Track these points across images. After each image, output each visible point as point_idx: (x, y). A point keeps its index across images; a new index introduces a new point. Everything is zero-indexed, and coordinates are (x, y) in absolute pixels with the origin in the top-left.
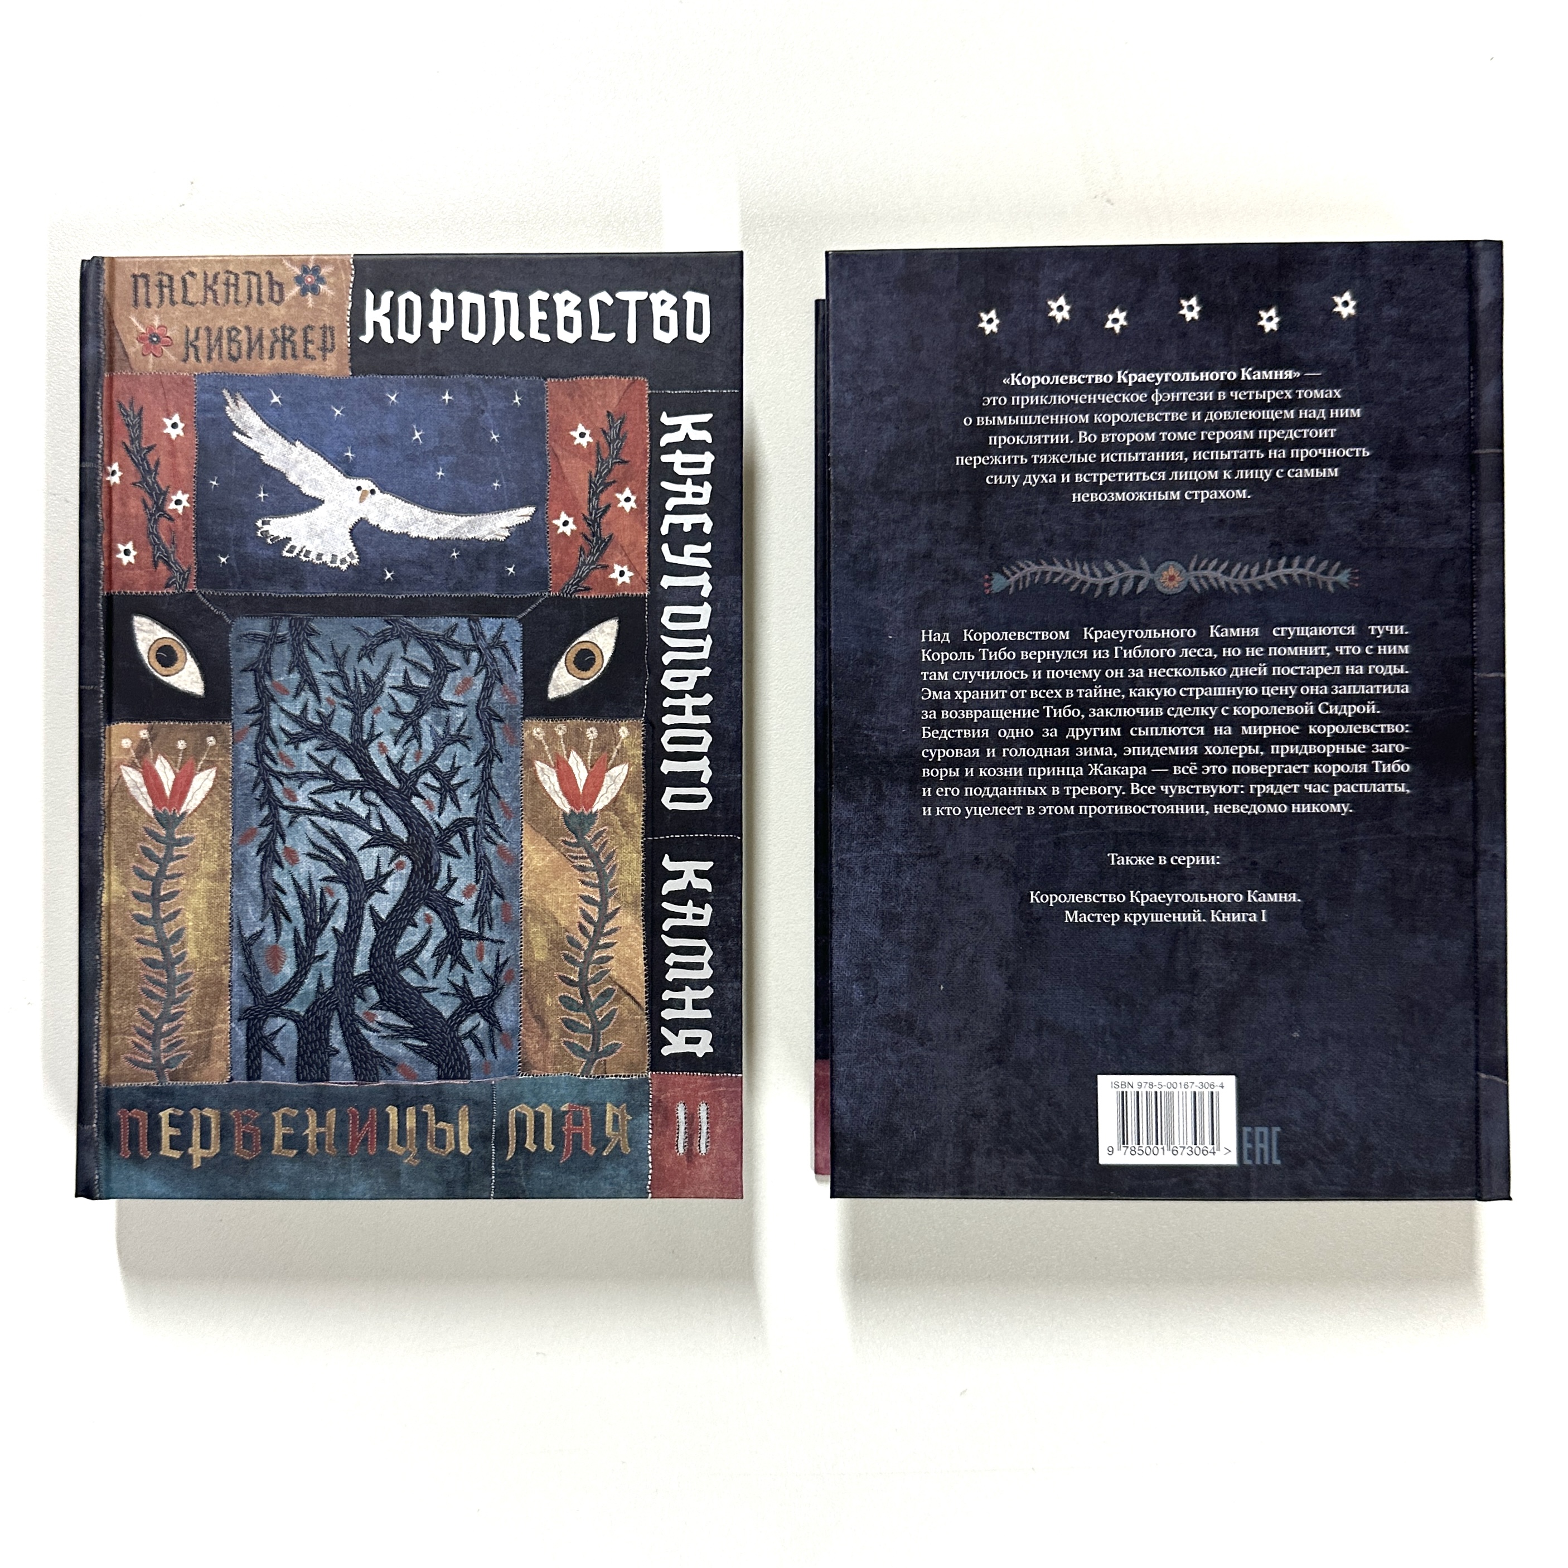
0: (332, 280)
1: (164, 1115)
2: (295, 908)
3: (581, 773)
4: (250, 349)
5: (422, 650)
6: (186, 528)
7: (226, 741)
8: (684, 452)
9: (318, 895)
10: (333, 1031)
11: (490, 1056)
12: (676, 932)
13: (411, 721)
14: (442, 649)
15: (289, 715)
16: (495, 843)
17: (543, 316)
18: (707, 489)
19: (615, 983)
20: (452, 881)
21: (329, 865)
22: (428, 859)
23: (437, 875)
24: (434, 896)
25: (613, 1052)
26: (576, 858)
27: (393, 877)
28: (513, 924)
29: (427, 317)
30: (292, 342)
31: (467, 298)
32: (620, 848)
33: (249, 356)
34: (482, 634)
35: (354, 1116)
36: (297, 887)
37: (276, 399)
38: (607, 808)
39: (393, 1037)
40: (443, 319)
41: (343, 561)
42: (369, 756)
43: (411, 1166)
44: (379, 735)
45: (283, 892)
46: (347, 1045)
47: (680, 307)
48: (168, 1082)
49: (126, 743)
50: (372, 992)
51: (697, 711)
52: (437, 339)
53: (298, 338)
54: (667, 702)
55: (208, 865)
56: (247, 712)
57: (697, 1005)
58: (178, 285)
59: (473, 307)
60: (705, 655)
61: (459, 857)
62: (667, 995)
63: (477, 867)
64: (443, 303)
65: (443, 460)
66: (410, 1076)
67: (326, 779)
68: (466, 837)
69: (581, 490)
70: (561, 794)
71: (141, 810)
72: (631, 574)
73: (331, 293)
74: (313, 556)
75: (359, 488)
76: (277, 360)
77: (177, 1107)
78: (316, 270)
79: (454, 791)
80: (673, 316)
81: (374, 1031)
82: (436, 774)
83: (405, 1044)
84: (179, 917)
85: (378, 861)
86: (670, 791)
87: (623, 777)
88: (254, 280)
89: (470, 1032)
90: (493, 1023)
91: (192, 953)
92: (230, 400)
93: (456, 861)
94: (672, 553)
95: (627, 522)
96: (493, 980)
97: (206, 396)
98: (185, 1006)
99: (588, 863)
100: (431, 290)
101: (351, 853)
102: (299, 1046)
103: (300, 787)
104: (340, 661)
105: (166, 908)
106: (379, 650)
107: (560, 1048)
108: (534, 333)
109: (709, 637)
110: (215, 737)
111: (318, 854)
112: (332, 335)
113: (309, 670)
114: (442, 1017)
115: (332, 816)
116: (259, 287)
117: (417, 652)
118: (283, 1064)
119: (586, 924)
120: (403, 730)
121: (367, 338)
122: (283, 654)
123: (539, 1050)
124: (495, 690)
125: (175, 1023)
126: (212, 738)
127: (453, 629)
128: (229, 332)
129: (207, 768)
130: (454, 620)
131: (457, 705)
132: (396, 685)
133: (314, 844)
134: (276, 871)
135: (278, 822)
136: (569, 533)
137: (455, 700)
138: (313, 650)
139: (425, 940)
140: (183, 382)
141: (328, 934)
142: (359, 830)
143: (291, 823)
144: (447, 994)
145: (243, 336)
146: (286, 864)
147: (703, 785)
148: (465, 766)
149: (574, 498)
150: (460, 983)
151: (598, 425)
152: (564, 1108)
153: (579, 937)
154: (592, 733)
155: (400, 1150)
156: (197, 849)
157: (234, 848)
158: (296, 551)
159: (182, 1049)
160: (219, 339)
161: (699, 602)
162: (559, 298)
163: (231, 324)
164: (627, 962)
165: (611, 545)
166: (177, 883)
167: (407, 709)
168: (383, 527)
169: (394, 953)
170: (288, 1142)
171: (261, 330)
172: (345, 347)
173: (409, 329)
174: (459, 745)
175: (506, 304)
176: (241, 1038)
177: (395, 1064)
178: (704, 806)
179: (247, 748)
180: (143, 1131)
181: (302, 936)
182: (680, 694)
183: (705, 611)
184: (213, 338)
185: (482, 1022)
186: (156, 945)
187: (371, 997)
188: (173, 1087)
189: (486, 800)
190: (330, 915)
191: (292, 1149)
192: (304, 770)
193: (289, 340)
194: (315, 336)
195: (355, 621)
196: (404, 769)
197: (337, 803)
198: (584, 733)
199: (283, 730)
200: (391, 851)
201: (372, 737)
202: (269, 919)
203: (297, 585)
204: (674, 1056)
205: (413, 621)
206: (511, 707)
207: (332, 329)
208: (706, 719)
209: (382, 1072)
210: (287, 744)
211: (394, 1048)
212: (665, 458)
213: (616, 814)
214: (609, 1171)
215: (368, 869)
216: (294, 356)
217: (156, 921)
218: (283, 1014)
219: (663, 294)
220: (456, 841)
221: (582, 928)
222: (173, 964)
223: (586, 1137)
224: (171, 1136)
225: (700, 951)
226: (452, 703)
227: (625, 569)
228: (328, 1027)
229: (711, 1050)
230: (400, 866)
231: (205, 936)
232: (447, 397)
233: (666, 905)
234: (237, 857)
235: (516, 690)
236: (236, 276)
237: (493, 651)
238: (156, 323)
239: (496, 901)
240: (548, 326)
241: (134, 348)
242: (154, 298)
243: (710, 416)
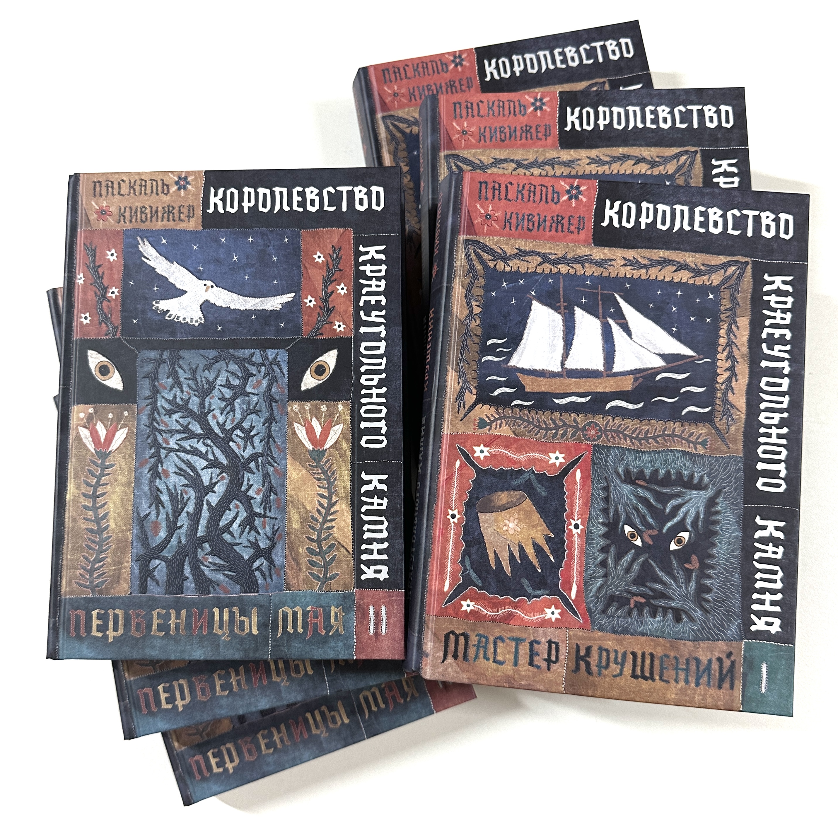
0: (194, 183)
1: (94, 613)
2: (167, 501)
3: (318, 429)
4: (152, 217)
5: (236, 366)
6: (117, 306)
7: (133, 414)
8: (371, 265)
9: (180, 494)
10: (185, 567)
11: (269, 580)
12: (368, 513)
13: (230, 402)
14: (247, 365)
15: (166, 400)
16: (273, 466)
17: (300, 199)
18: (383, 283)
19: (336, 540)
20: (250, 486)
21: (186, 478)
22: (237, 474)
23: (242, 483)
24: (240, 494)
25: (335, 578)
26: (315, 473)
27: (219, 484)
28: (282, 509)
29: (241, 200)
30: (173, 213)
31: (261, 191)
32: (339, 468)
33: (151, 221)
34: (267, 357)
35: (196, 613)
36: (169, 490)
37: (164, 241)
38: (331, 447)
39: (217, 570)
40: (249, 201)
41: (196, 321)
42: (208, 421)
43: (226, 641)
44: (214, 410)
45: (162, 493)
46: (193, 575)
47: (369, 194)
48: (97, 595)
49: (82, 415)
50: (206, 546)
51: (379, 396)
52: (246, 211)
53: (176, 211)
54: (363, 392)
55: (122, 479)
56: (145, 399)
57: (380, 552)
58: (116, 186)
59: (265, 195)
60: (383, 367)
61: (254, 473)
62: (364, 547)
63: (263, 479)
64: (249, 193)
65: (248, 270)
66: (226, 592)
67: (185, 433)
68: (257, 462)
69: (319, 284)
70: (307, 440)
71: (88, 450)
72: (344, 326)
73: (193, 189)
74: (181, 319)
75: (205, 285)
76: (165, 222)
77: (101, 609)
78: (186, 178)
79: (252, 438)
80: (365, 198)
81: (207, 567)
82: (243, 430)
83: (224, 574)
84: (106, 506)
85: (211, 476)
86: (365, 438)
87: (340, 431)
88: (154, 183)
89: (259, 567)
90: (271, 562)
91: (112, 525)
92: (141, 242)
93: (252, 475)
94: (365, 315)
95: (342, 300)
96: (271, 539)
97: (130, 240)
98: (108, 554)
99: (322, 476)
100: (243, 187)
101: (197, 472)
102: (168, 575)
103: (171, 437)
104: (194, 372)
105: (100, 501)
106: (214, 366)
107: (307, 576)
108: (295, 207)
109: (385, 358)
110: (128, 412)
111: (180, 473)
112: (193, 210)
113: (178, 377)
114: (244, 559)
115: (187, 452)
116: (157, 186)
117: (233, 367)
118: (159, 585)
119: (320, 508)
120: (226, 407)
121: (211, 211)
122: (164, 369)
123: (295, 577)
124: (274, 386)
125: (102, 563)
126: (126, 412)
127: (252, 355)
128: (141, 208)
129: (124, 428)
130: (253, 351)
131: (254, 394)
132: (222, 384)
133: (178, 467)
134: (158, 481)
135: (160, 456)
136: (312, 306)
137: (253, 391)
139: (235, 518)
140: (117, 233)
141: (184, 514)
142: (201, 460)
143: (166, 457)
144: (246, 547)
145: (148, 211)
146: (163, 478)
147: (382, 435)
148: (257, 426)
149: (315, 288)
150: (253, 541)
151: (327, 252)
152: (308, 609)
153: (317, 515)
154: (324, 408)
155: (220, 632)
156: (117, 470)
157: (136, 470)
158: (172, 317)
159: (105, 577)
160: (136, 212)
161: (380, 340)
162: (308, 190)
163: (142, 205)
164: (343, 529)
165: (334, 312)
166: (106, 488)
167: (227, 396)
168: (217, 304)
169: (219, 525)
170: (160, 628)
171: (157, 208)
172: (199, 216)
173: (232, 206)
174: (254, 415)
175: (281, 193)
176: (137, 571)
177: (218, 585)
178: (383, 445)
179: (144, 417)
180: (83, 622)
181: (170, 516)
182: (370, 387)
183: (383, 345)
184: (133, 211)
185: (265, 562)
186: (93, 521)
187: (206, 549)
188: (99, 598)
189: (268, 443)
190: (185, 504)
191: (162, 631)
192: (173, 428)
193: (171, 212)
194: (185, 210)
195: (201, 351)
196: (226, 427)
197: (190, 445)
198: (320, 408)
199: (163, 408)
200: (218, 471)
201: (210, 411)
202: (153, 507)
203: (173, 334)
204: (368, 580)
205: (232, 351)
206: (282, 395)
207: (193, 207)
208: (383, 400)
209: (211, 590)
210: (165, 415)
211: (218, 576)
212: (361, 268)
213: (336, 450)
214: (332, 644)
215: (206, 481)
216: (174, 220)
217: (95, 509)
218: (159, 558)
219: (360, 187)
220: (252, 465)
221: (318, 511)
222: (102, 531)
223: (321, 625)
224: (97, 625)
225: (382, 523)
226: (251, 393)
227: (341, 324)
228: (183, 565)
229: (387, 576)
230: (223, 478)
231: (119, 516)
232: (251, 239)
233: (363, 498)
234: (137, 474)
235: (284, 386)
236: (146, 181)
237: (273, 366)
238: (105, 205)
239: (273, 497)
240: (302, 204)
241: (93, 217)
242: (104, 193)
243: (384, 247)
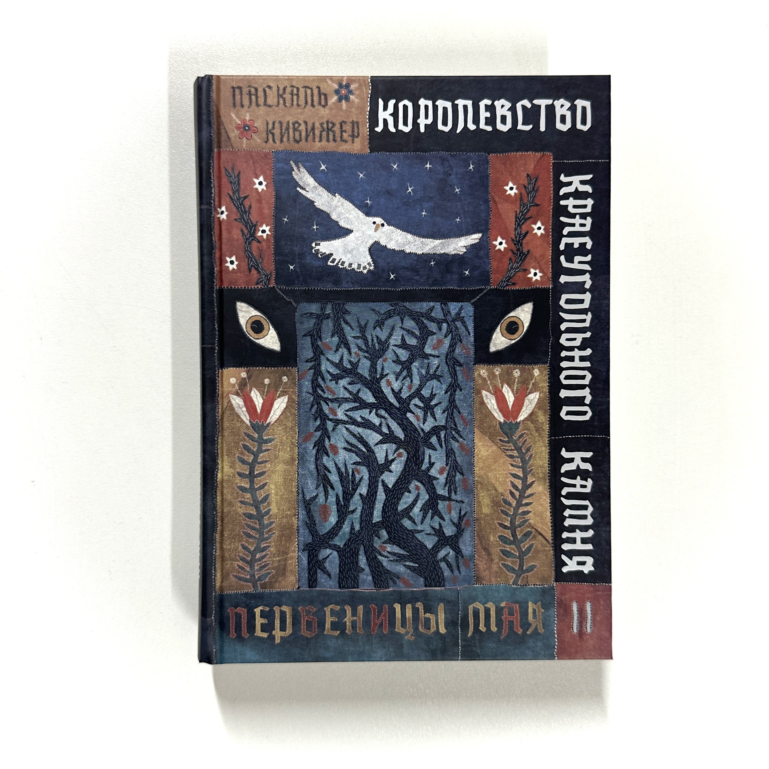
0: (357, 92)
1: (257, 611)
2: (337, 481)
3: (510, 398)
4: (307, 136)
5: (413, 322)
6: (269, 247)
7: (294, 379)
8: (575, 199)
9: (351, 473)
10: (360, 557)
11: (456, 572)
12: (569, 496)
13: (406, 366)
14: (425, 321)
15: (332, 362)
16: (458, 441)
17: (488, 115)
18: (589, 221)
19: (533, 528)
20: (431, 465)
21: (357, 455)
22: (417, 451)
23: (423, 461)
24: (420, 474)
25: (532, 570)
26: (507, 450)
27: (395, 462)
28: (470, 491)
29: (416, 116)
30: (333, 131)
31: (441, 103)
32: (534, 444)
33: (307, 140)
34: (449, 312)
35: (374, 610)
36: (338, 469)
37: (323, 167)
38: (526, 419)
39: (397, 560)
40: (427, 117)
41: (365, 268)
42: (381, 388)
43: (409, 641)
44: (386, 375)
45: (329, 472)
46: (369, 566)
47: (573, 109)
48: (260, 590)
49: (233, 380)
50: (384, 533)
51: (582, 359)
52: (422, 130)
53: (337, 128)
54: (564, 354)
55: (284, 455)
56: (307, 361)
57: (584, 541)
58: (260, 94)
59: (445, 109)
60: (587, 324)
61: (436, 450)
62: (565, 535)
63: (447, 456)
64: (426, 107)
65: (426, 205)
66: (407, 584)
67: (355, 402)
68: (440, 437)
69: (511, 223)
70: (498, 410)
71: (242, 421)
72: (541, 274)
73: (357, 100)
74: (346, 265)
75: (374, 223)
76: (324, 143)
77: (265, 605)
78: (347, 86)
79: (433, 409)
80: (568, 115)
81: (386, 557)
82: (422, 398)
83: (405, 565)
84: (266, 487)
85: (387, 452)
86: (565, 409)
87: (536, 400)
88: (309, 92)
89: (444, 557)
90: (458, 551)
91: (274, 509)
92: (295, 168)
93: (434, 452)
94: (567, 261)
95: (538, 242)
96: (458, 526)
97: (281, 165)
98: (270, 542)
99: (515, 453)
100: (418, 99)
101: (370, 448)
102: (340, 566)
103: (339, 407)
104: (363, 329)
105: (258, 482)
106: (386, 322)
107: (500, 567)
108: (482, 125)
109: (589, 313)
110: (288, 377)
111: (350, 448)
112: (358, 127)
113: (344, 335)
114: (427, 548)
115: (358, 425)
116: (312, 96)
117: (410, 324)
118: (330, 578)
119: (514, 491)
120: (401, 371)
121: (379, 129)
122: (328, 325)
123: (487, 569)
124: (458, 346)
125: (264, 553)
126: (285, 377)
127: (432, 309)
128: (294, 125)
129: (283, 396)
130: (432, 304)
131: (434, 356)
132: (397, 344)
133: (348, 442)
134: (325, 458)
135: (326, 429)
136: (502, 249)
137: (433, 353)
138: (347, 323)
139: (415, 501)
140: (265, 156)
141: (356, 497)
142: (375, 434)
143: (334, 429)
144: (429, 534)
145: (302, 127)
146: (331, 455)
147: (586, 405)
148: (439, 394)
149: (506, 228)
150: (437, 527)
151: (521, 182)
152: (503, 605)
153: (510, 499)
154: (517, 373)
155: (402, 631)
156: (277, 445)
157: (299, 446)
158: (336, 262)
159: (269, 569)
160: (288, 129)
161: (583, 291)
162: (498, 104)
163: (295, 120)
164: (540, 515)
165: (529, 257)
166: (265, 467)
167: (403, 358)
168: (389, 247)
169: (397, 509)
170: (334, 626)
171: (314, 124)
172: (365, 135)
173: (405, 124)
174: (435, 381)
175: (465, 107)
176: (305, 561)
177: (398, 578)
178: (587, 417)
179: (307, 383)
180: (244, 621)
181: (341, 499)
182: (571, 349)
183: (587, 297)
184: (284, 128)
185: (451, 551)
186: (252, 505)
187: (383, 536)
188: (263, 593)
189: (452, 414)
190: (358, 485)
191: (336, 630)
192: (341, 396)
193: (331, 130)
194: (348, 127)
195: (371, 305)
196: (401, 395)
197: (361, 417)
198: (512, 373)
199: (328, 372)
200: (394, 446)
201: (383, 376)
202: (321, 489)
203: (337, 283)
204: (570, 573)
205: (407, 304)
206: (467, 357)
207: (357, 123)
208: (587, 364)
209: (391, 582)
210: (331, 380)
211: (398, 568)
212: (562, 203)
213: (532, 423)
214: (531, 643)
215: (381, 457)
216: (334, 140)
217: (252, 490)
218: (330, 547)
219: (562, 101)
220: (434, 440)
221: (512, 493)
222: (263, 517)
223: (517, 622)
224: (262, 624)
225: (585, 508)
226: (431, 355)
227: (537, 271)
228: (357, 555)
229: (592, 569)
230: (400, 455)
231: (282, 498)
232: (428, 166)
233: (563, 479)
234: (301, 450)
235: (470, 346)
236: (298, 89)
237: (456, 323)
238: (248, 118)
239: (458, 477)
240: (491, 121)
241: (234, 134)
242: (246, 102)
243: (591, 176)
